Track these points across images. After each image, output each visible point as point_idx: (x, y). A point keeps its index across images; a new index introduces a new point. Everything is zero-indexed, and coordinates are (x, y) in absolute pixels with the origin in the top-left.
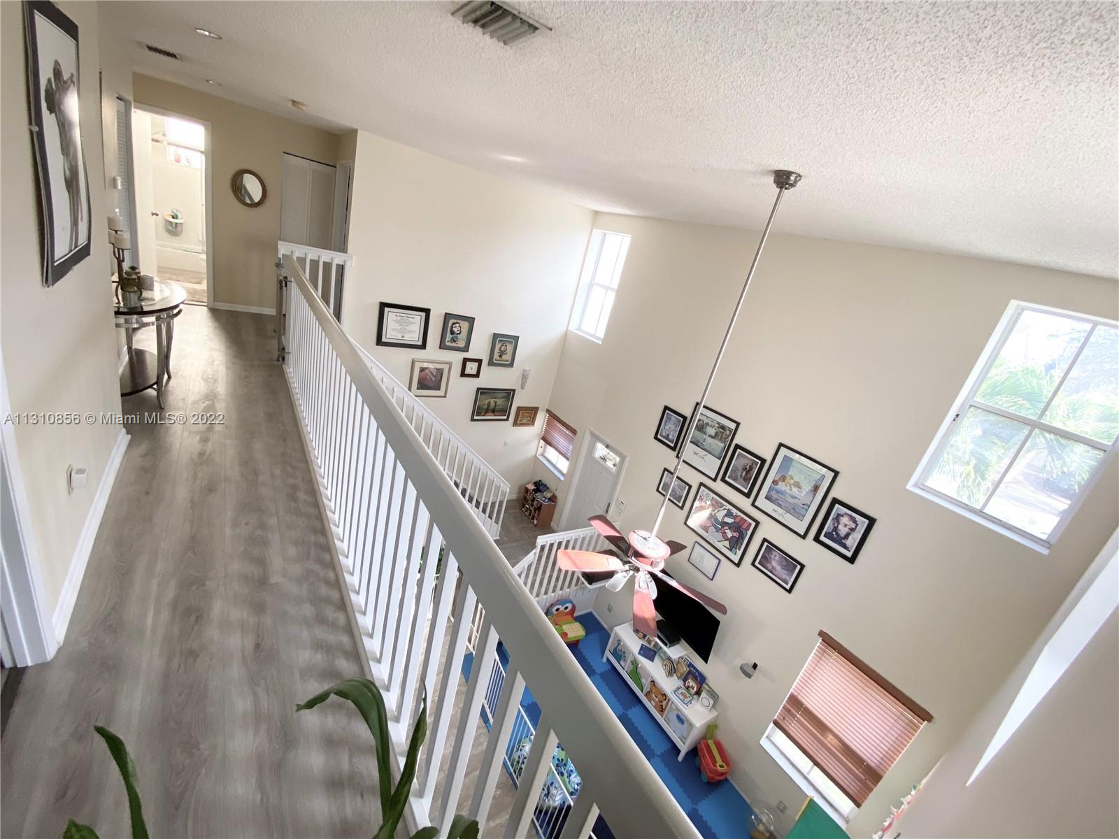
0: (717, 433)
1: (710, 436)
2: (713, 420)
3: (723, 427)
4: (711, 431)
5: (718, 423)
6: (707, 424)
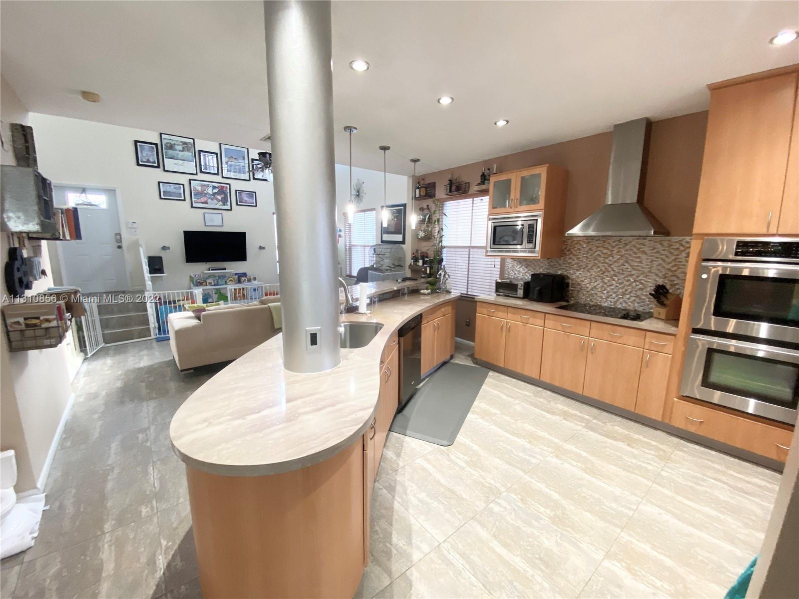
0: (183, 148)
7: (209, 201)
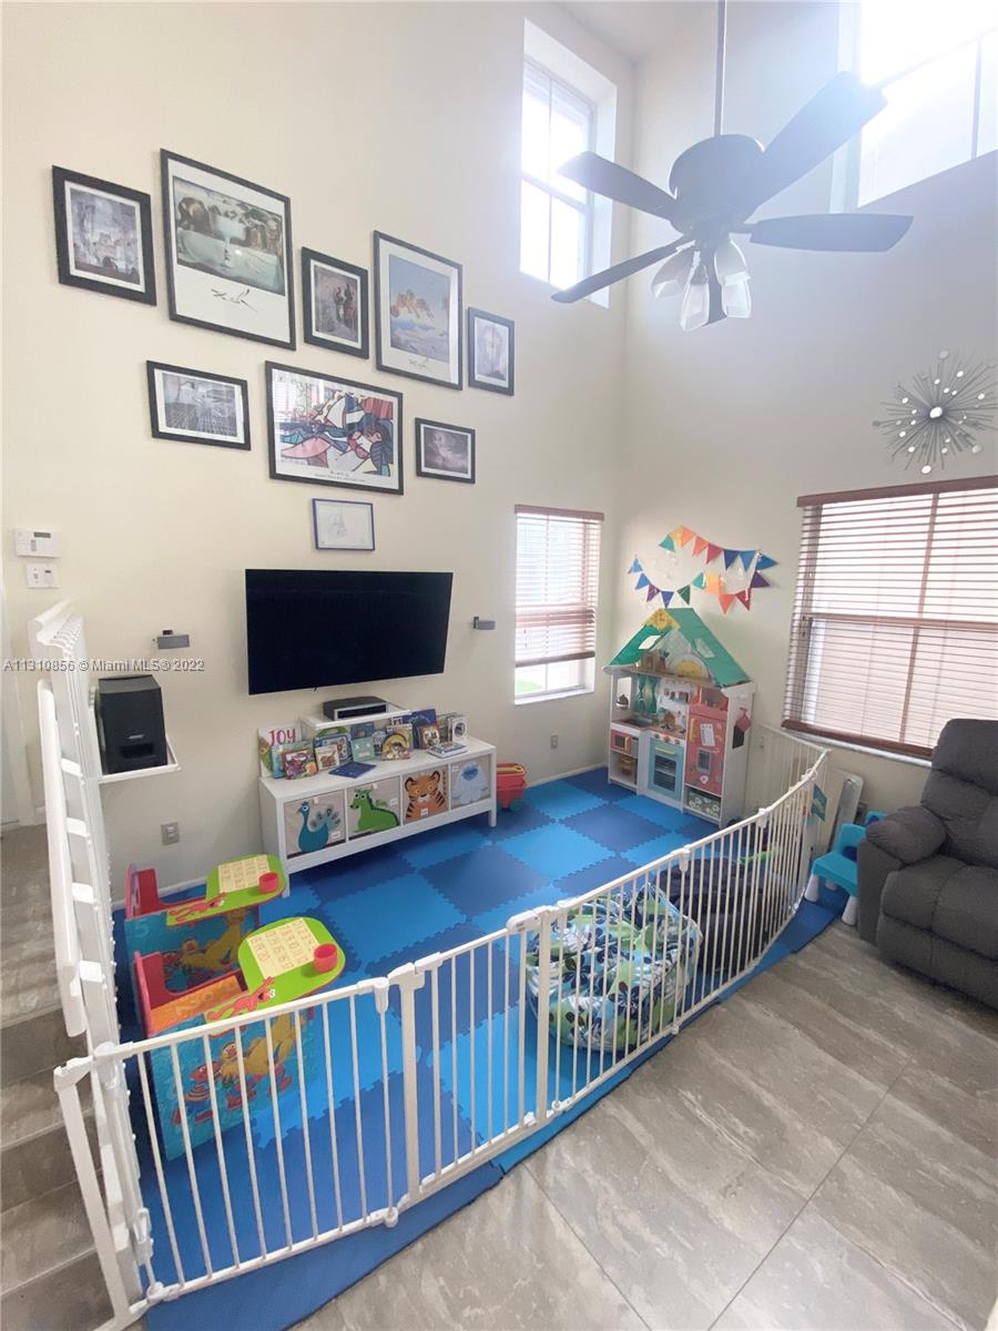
0: (248, 230)
1: (234, 241)
2: (226, 199)
3: (254, 213)
4: (235, 228)
5: (242, 205)
6: (215, 209)
7: (332, 453)
